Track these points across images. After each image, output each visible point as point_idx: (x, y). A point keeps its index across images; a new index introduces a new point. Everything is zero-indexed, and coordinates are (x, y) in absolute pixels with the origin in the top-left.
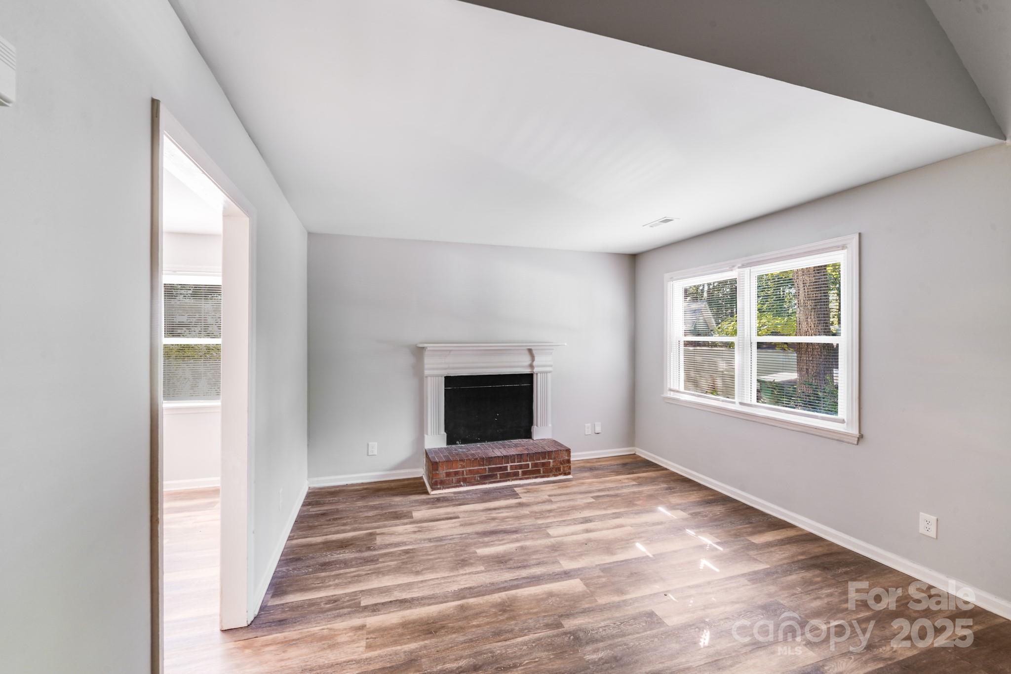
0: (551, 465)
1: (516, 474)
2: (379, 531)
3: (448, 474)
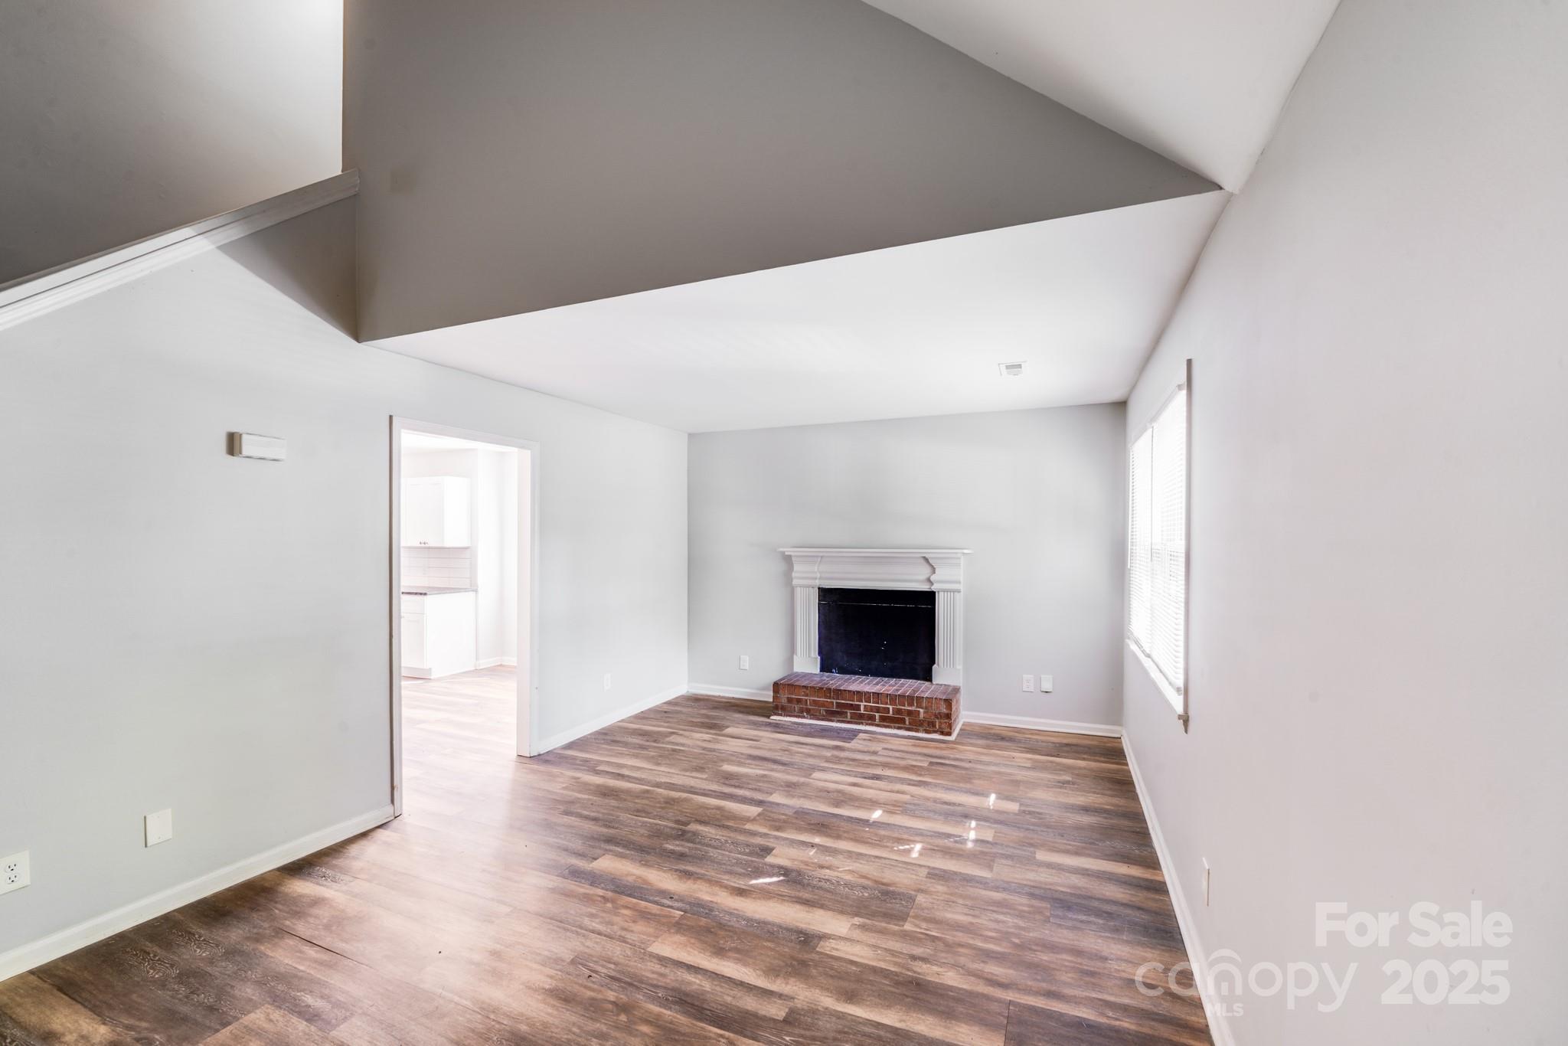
0: (922, 716)
1: (873, 718)
2: (681, 732)
3: (790, 700)
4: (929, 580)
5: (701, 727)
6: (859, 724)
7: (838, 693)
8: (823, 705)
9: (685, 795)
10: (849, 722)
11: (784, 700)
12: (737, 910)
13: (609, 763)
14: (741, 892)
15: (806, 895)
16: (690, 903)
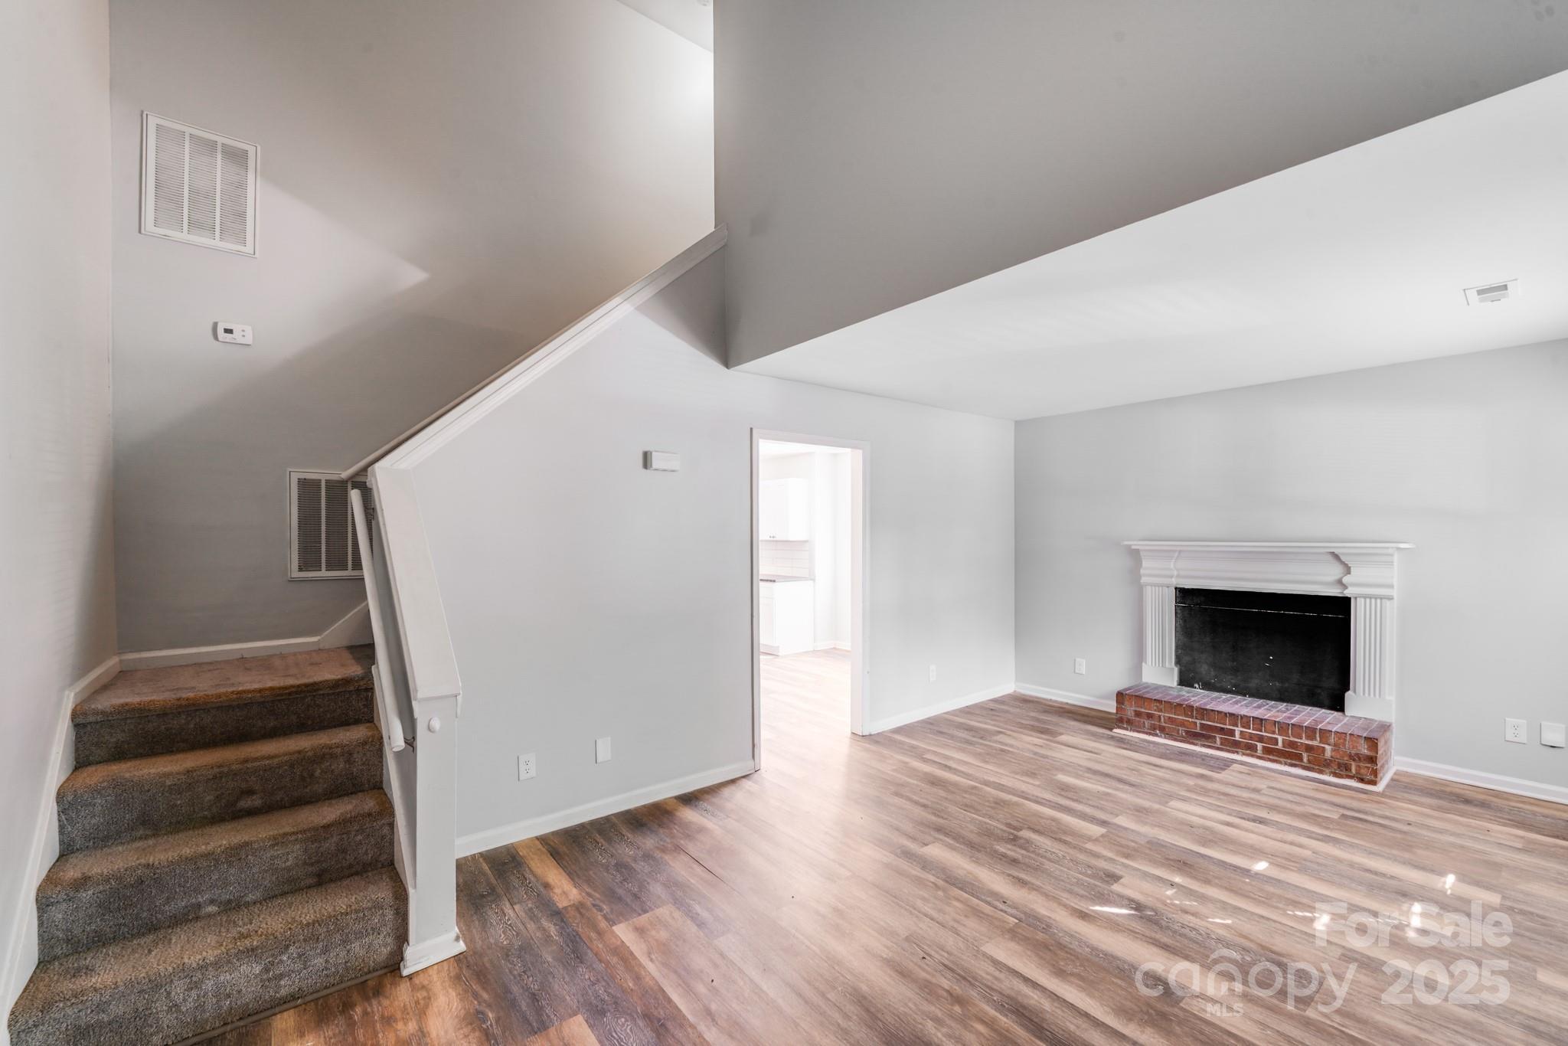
0: (1328, 754)
1: (1253, 748)
2: (1009, 732)
3: (1138, 714)
4: (1340, 582)
5: (1031, 730)
6: (1233, 752)
7: (1203, 712)
8: (1182, 724)
9: (1015, 799)
10: (1218, 749)
11: (1130, 711)
12: (1079, 934)
13: (935, 753)
14: (1084, 916)
15: (1165, 940)
16: (1025, 913)
